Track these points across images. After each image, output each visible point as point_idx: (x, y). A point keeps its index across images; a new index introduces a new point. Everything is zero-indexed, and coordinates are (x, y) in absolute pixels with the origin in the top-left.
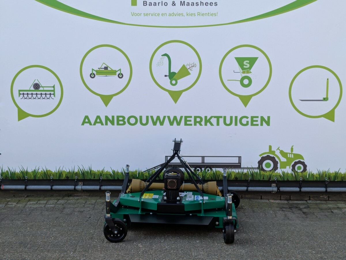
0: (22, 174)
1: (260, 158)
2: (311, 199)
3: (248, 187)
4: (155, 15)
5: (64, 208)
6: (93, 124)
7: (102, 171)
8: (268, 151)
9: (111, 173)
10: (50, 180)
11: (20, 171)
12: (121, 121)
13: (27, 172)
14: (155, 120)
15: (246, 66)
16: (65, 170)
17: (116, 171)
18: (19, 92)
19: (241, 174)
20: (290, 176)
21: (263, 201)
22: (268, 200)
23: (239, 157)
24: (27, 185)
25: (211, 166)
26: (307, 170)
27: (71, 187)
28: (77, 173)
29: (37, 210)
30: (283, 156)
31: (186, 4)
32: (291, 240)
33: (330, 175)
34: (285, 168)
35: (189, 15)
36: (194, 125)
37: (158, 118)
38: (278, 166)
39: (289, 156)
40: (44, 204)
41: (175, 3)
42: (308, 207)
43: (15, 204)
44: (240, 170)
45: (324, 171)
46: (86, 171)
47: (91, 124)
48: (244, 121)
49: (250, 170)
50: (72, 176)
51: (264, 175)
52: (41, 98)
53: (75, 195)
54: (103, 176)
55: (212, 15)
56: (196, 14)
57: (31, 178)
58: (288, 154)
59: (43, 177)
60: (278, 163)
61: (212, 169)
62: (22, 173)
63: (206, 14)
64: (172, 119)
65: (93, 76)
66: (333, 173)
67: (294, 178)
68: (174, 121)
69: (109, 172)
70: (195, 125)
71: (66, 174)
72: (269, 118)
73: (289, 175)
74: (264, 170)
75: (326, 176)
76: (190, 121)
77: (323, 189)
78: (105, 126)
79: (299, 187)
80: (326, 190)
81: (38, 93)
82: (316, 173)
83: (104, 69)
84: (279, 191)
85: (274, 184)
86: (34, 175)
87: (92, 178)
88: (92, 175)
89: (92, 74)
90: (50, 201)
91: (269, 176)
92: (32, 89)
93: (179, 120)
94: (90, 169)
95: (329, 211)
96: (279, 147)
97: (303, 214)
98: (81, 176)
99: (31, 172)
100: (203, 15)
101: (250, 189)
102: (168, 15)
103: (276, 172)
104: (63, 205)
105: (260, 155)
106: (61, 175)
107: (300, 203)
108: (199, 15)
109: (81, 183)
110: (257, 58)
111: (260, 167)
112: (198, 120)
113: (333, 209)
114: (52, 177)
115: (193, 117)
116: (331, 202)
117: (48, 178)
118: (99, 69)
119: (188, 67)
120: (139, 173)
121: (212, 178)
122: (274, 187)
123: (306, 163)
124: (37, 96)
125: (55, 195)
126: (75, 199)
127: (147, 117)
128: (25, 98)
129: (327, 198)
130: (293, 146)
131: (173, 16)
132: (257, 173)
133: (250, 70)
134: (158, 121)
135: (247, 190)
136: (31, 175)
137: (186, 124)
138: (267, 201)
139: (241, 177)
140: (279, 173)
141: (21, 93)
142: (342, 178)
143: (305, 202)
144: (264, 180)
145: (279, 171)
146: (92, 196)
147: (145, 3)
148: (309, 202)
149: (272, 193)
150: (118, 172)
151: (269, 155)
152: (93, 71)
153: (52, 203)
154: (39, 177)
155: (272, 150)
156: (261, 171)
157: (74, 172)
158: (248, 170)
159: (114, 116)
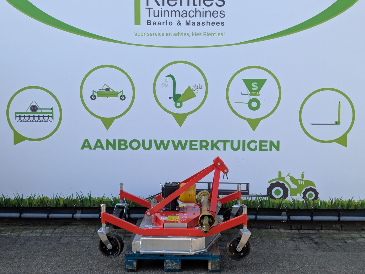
0: (16, 202)
1: (268, 185)
2: (323, 228)
3: (256, 215)
4: (159, 34)
5: (61, 237)
6: (93, 148)
7: (103, 198)
8: (278, 178)
9: (112, 200)
10: (47, 207)
11: (14, 198)
12: (122, 145)
13: (22, 199)
14: (158, 143)
15: (255, 88)
16: (63, 197)
17: (117, 198)
18: (15, 115)
19: (249, 202)
20: (301, 204)
21: (273, 230)
22: (278, 229)
23: (247, 184)
24: (22, 213)
26: (318, 197)
27: (69, 215)
28: (75, 200)
29: (32, 239)
30: (293, 183)
31: (191, 23)
32: (303, 271)
33: (343, 203)
34: (296, 195)
35: (195, 34)
37: (162, 142)
38: (288, 194)
39: (299, 183)
40: (40, 233)
41: (180, 23)
42: (320, 237)
43: (8, 233)
44: (248, 198)
45: (337, 198)
46: (85, 197)
47: (91, 148)
48: (252, 146)
49: (259, 197)
50: (71, 203)
51: (273, 203)
52: (39, 120)
53: (75, 223)
54: (103, 203)
55: (219, 35)
56: (202, 34)
57: (26, 205)
58: (299, 181)
59: (39, 204)
60: (288, 190)
62: (17, 200)
63: (213, 34)
64: (176, 144)
65: (93, 98)
66: (346, 201)
67: (305, 206)
68: (179, 145)
69: (110, 199)
70: (201, 149)
71: (64, 202)
72: (278, 142)
73: (299, 203)
74: (273, 198)
75: (338, 204)
76: (196, 145)
77: (336, 218)
78: (105, 150)
79: (310, 216)
80: (339, 219)
81: (36, 115)
82: (328, 201)
83: (105, 91)
84: (289, 219)
85: (284, 213)
86: (30, 202)
87: (92, 206)
88: (91, 202)
89: (93, 95)
90: (46, 230)
91: (278, 204)
92: (29, 111)
93: (183, 145)
94: (89, 196)
95: (342, 241)
96: (289, 173)
97: (314, 244)
98: (80, 203)
99: (26, 199)
100: (209, 35)
101: (259, 217)
102: (172, 34)
103: (286, 200)
104: (60, 234)
105: (269, 182)
106: (59, 203)
107: (312, 233)
108: (205, 35)
109: (79, 211)
110: (265, 80)
111: (269, 194)
112: (204, 144)
113: (346, 240)
114: (48, 204)
115: (199, 141)
116: (344, 232)
117: (45, 206)
118: (100, 91)
119: (194, 89)
122: (285, 215)
123: (318, 191)
124: (34, 118)
125: (52, 223)
126: (72, 228)
127: (151, 141)
128: (22, 121)
129: (340, 227)
130: (304, 172)
131: (178, 35)
132: (266, 201)
133: (258, 93)
134: (162, 145)
135: (256, 218)
136: (27, 203)
137: (191, 149)
138: (277, 231)
139: (250, 205)
140: (289, 200)
141: (18, 115)
142: (356, 206)
143: (316, 232)
144: (273, 208)
145: (289, 199)
146: (91, 225)
147: (149, 23)
148: (321, 231)
149: (282, 222)
150: (119, 200)
151: (279, 182)
152: (94, 92)
153: (48, 232)
154: (34, 204)
155: (282, 176)
156: (271, 198)
157: (72, 199)
158: (256, 198)
159: (115, 140)
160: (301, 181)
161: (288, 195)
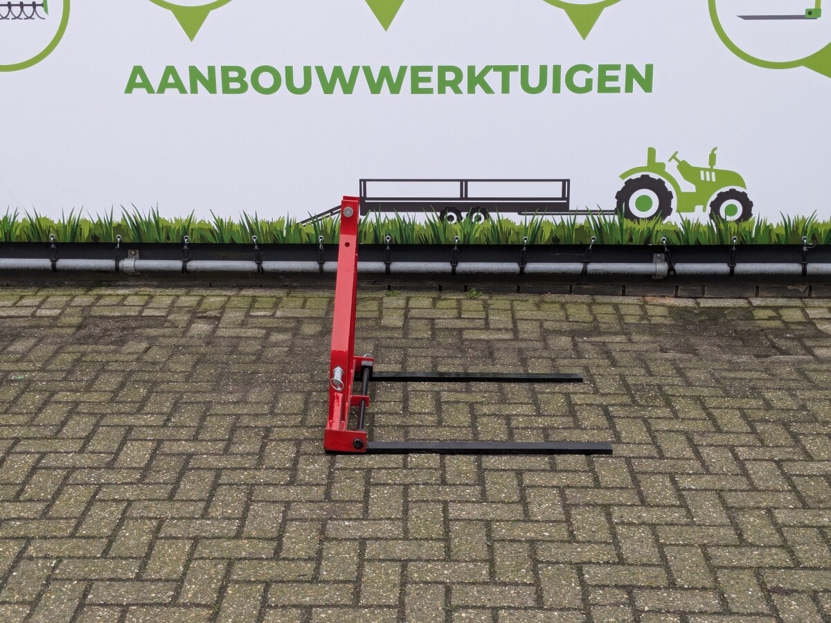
1: (620, 185)
2: (761, 293)
3: (586, 263)
6: (156, 89)
7: (189, 221)
8: (646, 165)
9: (213, 225)
10: (48, 244)
12: (233, 80)
14: (328, 77)
16: (88, 219)
17: (226, 219)
19: (569, 229)
20: (705, 232)
21: (628, 300)
22: (643, 297)
23: (564, 181)
25: (485, 207)
26: (751, 215)
27: (108, 263)
28: (119, 225)
30: (686, 177)
33: (816, 229)
34: (692, 210)
36: (439, 92)
37: (338, 71)
38: (672, 207)
39: (703, 179)
40: (33, 306)
42: (751, 317)
44: (565, 218)
45: (800, 217)
46: (144, 220)
47: (150, 90)
48: (580, 79)
49: (595, 217)
50: (108, 234)
51: (632, 231)
53: (124, 283)
54: (192, 233)
58: (702, 172)
59: (28, 236)
60: (671, 197)
61: (489, 216)
64: (376, 78)
66: (824, 223)
67: (716, 237)
68: (384, 81)
69: (207, 223)
70: (442, 90)
71: (90, 229)
72: (649, 68)
73: (701, 230)
74: (633, 218)
75: (805, 232)
76: (428, 80)
77: (795, 268)
78: (189, 95)
79: (728, 263)
80: (804, 270)
82: (778, 224)
84: (672, 273)
85: (659, 256)
86: (6, 231)
87: (163, 240)
88: (160, 231)
90: (52, 299)
91: (645, 234)
93: (395, 78)
94: (154, 216)
96: (677, 152)
98: (131, 234)
101: (593, 267)
103: (664, 222)
105: (622, 177)
106: (78, 233)
107: (731, 305)
109: (133, 252)
111: (622, 209)
112: (450, 76)
114: (52, 236)
115: (435, 70)
116: (817, 302)
117: (44, 240)
120: (289, 226)
121: (488, 238)
122: (662, 262)
123: (750, 197)
125: (66, 283)
126: (117, 294)
127: (307, 70)
129: (806, 290)
130: (716, 149)
132: (612, 225)
134: (338, 81)
135: (585, 271)
137: (415, 90)
138: (639, 300)
139: (570, 236)
140: (674, 224)
143: (742, 302)
144: (631, 244)
145: (675, 219)
146: (168, 287)
148: (756, 302)
149: (654, 278)
150: (231, 224)
151: (648, 175)
153: (54, 304)
154: (17, 236)
155: (658, 160)
156: (625, 219)
157: (111, 223)
158: (588, 218)
159: (214, 67)
160: (708, 173)
161: (672, 209)
